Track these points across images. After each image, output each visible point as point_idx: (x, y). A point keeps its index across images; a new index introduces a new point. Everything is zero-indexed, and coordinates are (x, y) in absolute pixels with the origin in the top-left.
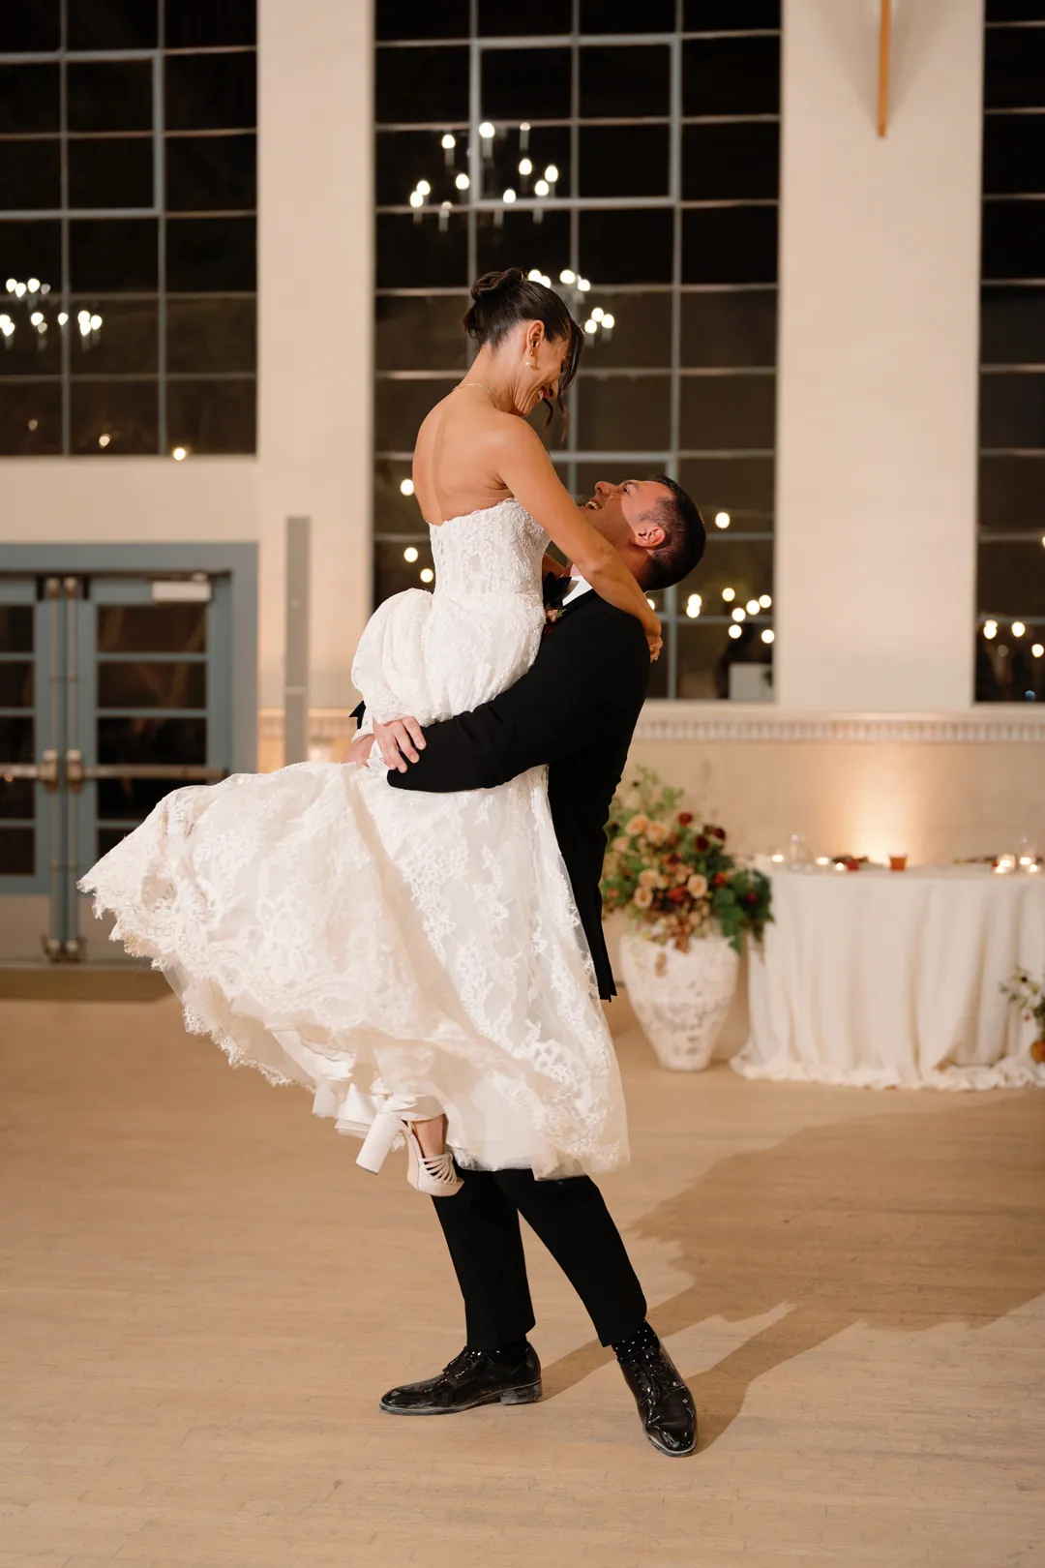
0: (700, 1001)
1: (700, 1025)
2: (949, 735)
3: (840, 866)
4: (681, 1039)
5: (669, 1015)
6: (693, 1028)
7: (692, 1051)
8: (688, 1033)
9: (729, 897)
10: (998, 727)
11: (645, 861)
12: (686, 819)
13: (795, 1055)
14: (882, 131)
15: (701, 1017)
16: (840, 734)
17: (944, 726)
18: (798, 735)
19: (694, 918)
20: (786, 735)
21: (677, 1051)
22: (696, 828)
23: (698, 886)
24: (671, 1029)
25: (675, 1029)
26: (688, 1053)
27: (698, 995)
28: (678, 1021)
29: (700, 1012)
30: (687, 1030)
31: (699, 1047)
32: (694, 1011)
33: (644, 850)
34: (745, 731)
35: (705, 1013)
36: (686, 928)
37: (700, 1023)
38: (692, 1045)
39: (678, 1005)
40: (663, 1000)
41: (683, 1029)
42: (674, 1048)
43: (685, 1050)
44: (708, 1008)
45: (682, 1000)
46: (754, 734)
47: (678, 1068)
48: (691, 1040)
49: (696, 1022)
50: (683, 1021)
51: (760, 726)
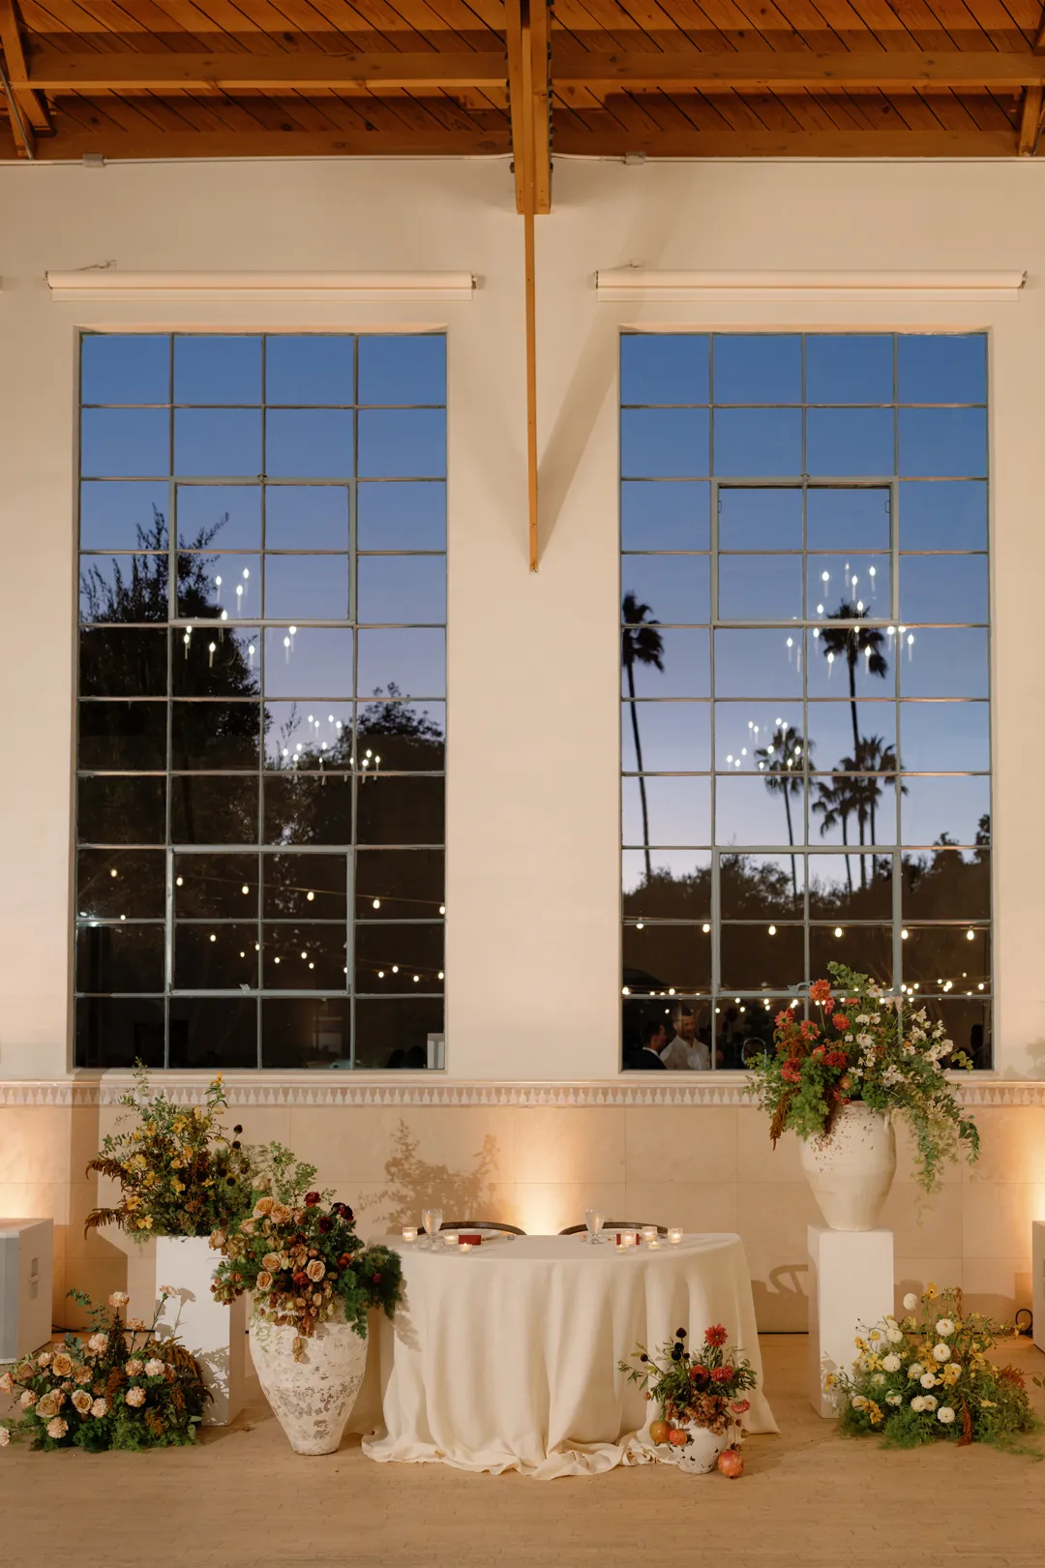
0: (325, 1384)
1: (326, 1410)
2: (600, 1100)
3: (465, 1246)
4: (308, 1423)
5: (294, 1401)
6: (319, 1411)
7: (320, 1435)
8: (315, 1417)
10: (644, 1091)
11: (271, 1243)
12: (313, 1199)
13: (424, 1436)
14: (534, 566)
15: (327, 1401)
16: (503, 1098)
17: (596, 1090)
18: (465, 1100)
19: (319, 1301)
20: (455, 1100)
21: (305, 1436)
22: (325, 1208)
23: (316, 1270)
24: (297, 1413)
25: (300, 1413)
26: (315, 1437)
27: (323, 1378)
28: (303, 1405)
29: (326, 1396)
30: (313, 1414)
31: (328, 1430)
32: (320, 1395)
33: (269, 1231)
34: (417, 1097)
35: (330, 1396)
36: (311, 1311)
37: (325, 1407)
38: (319, 1429)
39: (302, 1389)
40: (288, 1385)
41: (309, 1413)
42: (302, 1432)
43: (313, 1434)
44: (332, 1392)
45: (306, 1386)
46: (426, 1100)
47: (307, 1452)
48: (318, 1423)
49: (322, 1405)
50: (309, 1405)
51: (431, 1092)
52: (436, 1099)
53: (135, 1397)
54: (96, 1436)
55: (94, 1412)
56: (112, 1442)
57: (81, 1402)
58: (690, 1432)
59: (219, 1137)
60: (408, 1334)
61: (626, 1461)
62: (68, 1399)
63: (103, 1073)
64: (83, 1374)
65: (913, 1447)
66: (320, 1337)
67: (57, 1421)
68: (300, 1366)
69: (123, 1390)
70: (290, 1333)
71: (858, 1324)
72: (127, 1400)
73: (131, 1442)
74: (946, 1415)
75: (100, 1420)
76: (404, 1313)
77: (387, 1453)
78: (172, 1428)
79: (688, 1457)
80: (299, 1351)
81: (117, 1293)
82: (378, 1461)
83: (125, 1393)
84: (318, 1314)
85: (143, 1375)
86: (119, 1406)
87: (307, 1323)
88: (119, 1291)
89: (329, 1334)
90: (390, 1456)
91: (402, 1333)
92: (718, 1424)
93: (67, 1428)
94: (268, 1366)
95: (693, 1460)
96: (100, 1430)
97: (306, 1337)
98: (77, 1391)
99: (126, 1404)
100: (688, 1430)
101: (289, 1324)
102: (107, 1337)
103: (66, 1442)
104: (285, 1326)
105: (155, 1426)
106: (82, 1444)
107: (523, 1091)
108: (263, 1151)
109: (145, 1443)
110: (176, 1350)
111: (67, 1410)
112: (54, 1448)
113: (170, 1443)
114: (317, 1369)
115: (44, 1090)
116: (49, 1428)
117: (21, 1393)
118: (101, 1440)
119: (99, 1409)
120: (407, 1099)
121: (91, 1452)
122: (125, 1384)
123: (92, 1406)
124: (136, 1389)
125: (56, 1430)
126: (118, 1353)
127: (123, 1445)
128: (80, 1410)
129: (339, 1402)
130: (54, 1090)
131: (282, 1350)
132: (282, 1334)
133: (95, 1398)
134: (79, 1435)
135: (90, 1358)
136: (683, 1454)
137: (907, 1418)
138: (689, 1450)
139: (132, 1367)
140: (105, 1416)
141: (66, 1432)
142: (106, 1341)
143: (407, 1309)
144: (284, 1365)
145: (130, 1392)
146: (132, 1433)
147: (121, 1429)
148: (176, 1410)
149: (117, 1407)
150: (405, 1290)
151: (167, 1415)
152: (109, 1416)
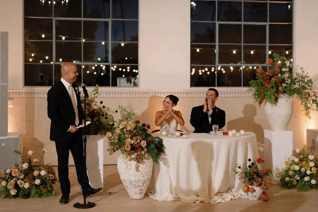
0: (144, 178)
1: (143, 186)
2: (185, 95)
4: (138, 190)
5: (134, 183)
6: (141, 186)
7: (140, 193)
8: (140, 188)
9: (152, 146)
11: (127, 136)
12: (137, 122)
17: (183, 93)
19: (143, 153)
20: (143, 96)
21: (136, 194)
22: (141, 125)
23: (144, 144)
24: (135, 187)
25: (136, 187)
26: (139, 194)
27: (143, 176)
28: (137, 184)
29: (143, 182)
30: (140, 187)
31: (143, 192)
32: (142, 181)
33: (126, 132)
34: (131, 95)
35: (145, 182)
36: (141, 156)
37: (143, 185)
38: (140, 192)
39: (137, 180)
40: (133, 178)
41: (138, 187)
42: (135, 193)
43: (138, 193)
44: (145, 180)
45: (138, 179)
46: (134, 96)
47: (136, 199)
48: (140, 190)
49: (142, 184)
50: (139, 185)
51: (135, 93)
52: (137, 96)
53: (37, 182)
54: (25, 194)
55: (25, 187)
56: (30, 196)
57: (21, 184)
58: (254, 189)
59: (96, 105)
60: (167, 163)
61: (233, 198)
62: (16, 183)
63: (35, 88)
64: (21, 175)
65: (307, 191)
66: (143, 164)
67: (13, 190)
68: (137, 173)
69: (34, 180)
70: (134, 163)
71: (286, 157)
72: (35, 183)
73: (36, 196)
74: (313, 182)
75: (27, 189)
76: (165, 156)
77: (161, 198)
78: (49, 191)
79: (253, 196)
80: (137, 168)
81: (30, 151)
82: (159, 200)
83: (34, 181)
84: (143, 157)
85: (40, 175)
86: (33, 185)
87: (139, 160)
88: (30, 150)
89: (145, 163)
90: (162, 199)
91: (165, 162)
92: (263, 186)
93: (17, 192)
94: (126, 173)
95: (255, 196)
96: (27, 192)
97: (139, 164)
98: (19, 181)
99: (35, 184)
100: (254, 188)
101: (134, 160)
102: (28, 164)
103: (16, 196)
104: (132, 161)
105: (44, 190)
106: (21, 196)
107: (162, 93)
108: (108, 109)
109: (40, 196)
110: (49, 167)
111: (16, 186)
112: (13, 198)
113: (48, 195)
114: (142, 173)
115: (16, 93)
116: (11, 192)
117: (2, 182)
118: (27, 195)
119: (27, 186)
120: (128, 95)
121: (24, 198)
122: (34, 178)
123: (24, 185)
124: (38, 179)
125: (13, 192)
126: (31, 169)
127: (34, 196)
128: (20, 186)
129: (147, 183)
130: (19, 93)
131: (131, 168)
132: (131, 163)
133: (25, 182)
134: (20, 193)
135: (22, 170)
136: (252, 195)
137: (303, 183)
138: (254, 194)
139: (36, 173)
140: (28, 188)
141: (16, 193)
142: (28, 165)
143: (166, 155)
144: (132, 173)
145: (36, 180)
146: (37, 193)
147: (33, 191)
148: (50, 185)
149: (32, 185)
150: (165, 150)
151: (47, 187)
152: (30, 188)
